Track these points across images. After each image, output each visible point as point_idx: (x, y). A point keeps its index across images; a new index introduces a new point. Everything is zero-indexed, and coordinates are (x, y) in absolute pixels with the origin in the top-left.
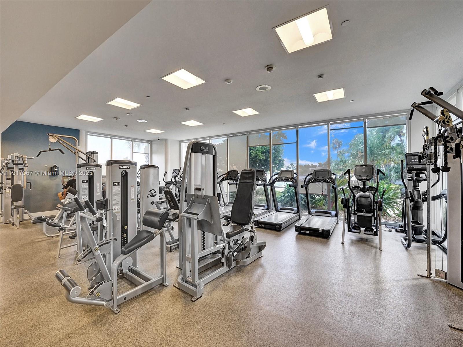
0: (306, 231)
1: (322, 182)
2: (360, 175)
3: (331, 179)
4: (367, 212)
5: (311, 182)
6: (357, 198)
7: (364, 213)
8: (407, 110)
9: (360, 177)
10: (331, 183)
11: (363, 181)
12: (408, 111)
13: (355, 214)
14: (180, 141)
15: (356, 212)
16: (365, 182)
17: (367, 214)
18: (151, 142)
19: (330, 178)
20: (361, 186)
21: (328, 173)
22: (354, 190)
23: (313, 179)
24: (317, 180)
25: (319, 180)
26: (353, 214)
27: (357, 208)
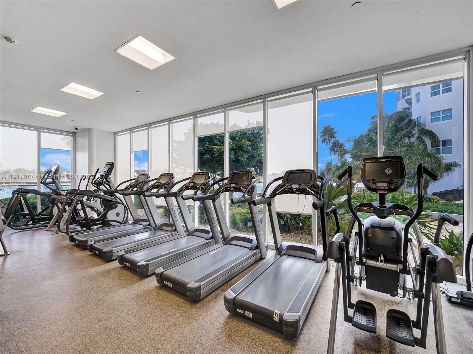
0: (246, 312)
1: (297, 194)
2: (373, 180)
3: (316, 188)
4: (387, 261)
5: (277, 194)
6: (367, 229)
7: (382, 261)
8: (468, 49)
9: (373, 183)
10: (314, 195)
11: (382, 192)
12: (469, 51)
13: (361, 263)
14: (115, 133)
15: (364, 260)
16: (384, 194)
17: (389, 265)
18: (74, 134)
19: (314, 185)
20: (376, 204)
21: (311, 175)
22: (360, 211)
23: (282, 186)
24: (289, 189)
25: (292, 189)
26: (358, 263)
27: (366, 250)
